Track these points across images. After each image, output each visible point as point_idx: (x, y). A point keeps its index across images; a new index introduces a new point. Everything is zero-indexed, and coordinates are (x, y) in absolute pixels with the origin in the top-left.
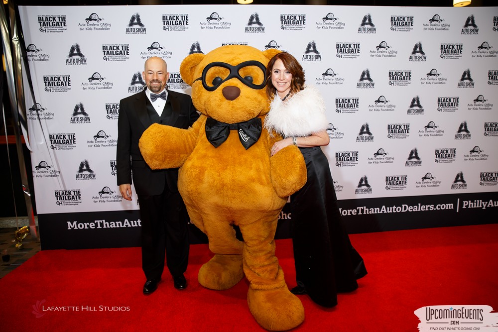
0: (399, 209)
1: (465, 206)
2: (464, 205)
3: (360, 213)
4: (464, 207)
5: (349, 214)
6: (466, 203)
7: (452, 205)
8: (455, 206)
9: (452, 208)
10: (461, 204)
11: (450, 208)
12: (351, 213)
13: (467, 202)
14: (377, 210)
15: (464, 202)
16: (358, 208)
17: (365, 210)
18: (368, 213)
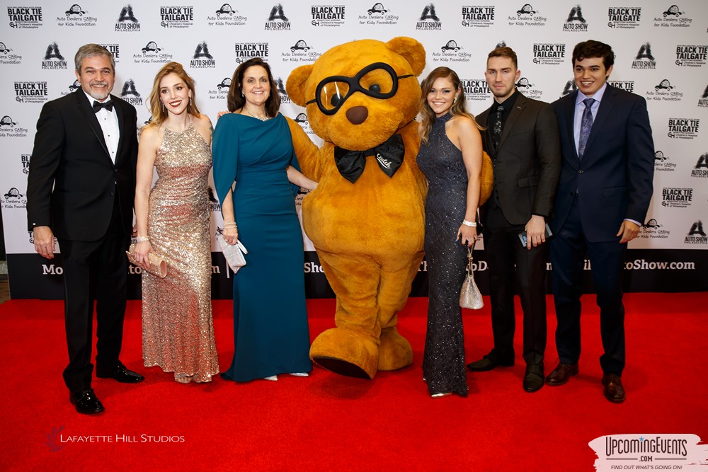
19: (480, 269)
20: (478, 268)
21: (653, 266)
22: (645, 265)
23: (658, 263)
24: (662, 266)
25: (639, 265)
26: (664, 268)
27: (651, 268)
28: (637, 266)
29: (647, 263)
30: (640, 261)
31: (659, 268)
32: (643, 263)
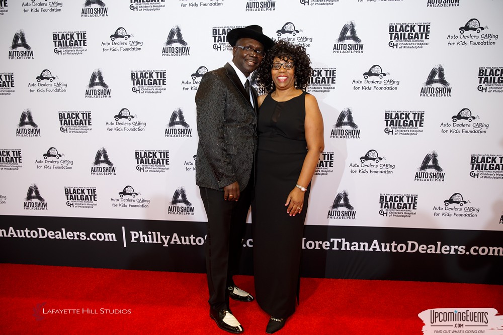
0: (402, 248)
3: (335, 248)
5: (317, 248)
12: (320, 246)
14: (364, 246)
16: (332, 240)
17: (344, 243)
18: (348, 249)
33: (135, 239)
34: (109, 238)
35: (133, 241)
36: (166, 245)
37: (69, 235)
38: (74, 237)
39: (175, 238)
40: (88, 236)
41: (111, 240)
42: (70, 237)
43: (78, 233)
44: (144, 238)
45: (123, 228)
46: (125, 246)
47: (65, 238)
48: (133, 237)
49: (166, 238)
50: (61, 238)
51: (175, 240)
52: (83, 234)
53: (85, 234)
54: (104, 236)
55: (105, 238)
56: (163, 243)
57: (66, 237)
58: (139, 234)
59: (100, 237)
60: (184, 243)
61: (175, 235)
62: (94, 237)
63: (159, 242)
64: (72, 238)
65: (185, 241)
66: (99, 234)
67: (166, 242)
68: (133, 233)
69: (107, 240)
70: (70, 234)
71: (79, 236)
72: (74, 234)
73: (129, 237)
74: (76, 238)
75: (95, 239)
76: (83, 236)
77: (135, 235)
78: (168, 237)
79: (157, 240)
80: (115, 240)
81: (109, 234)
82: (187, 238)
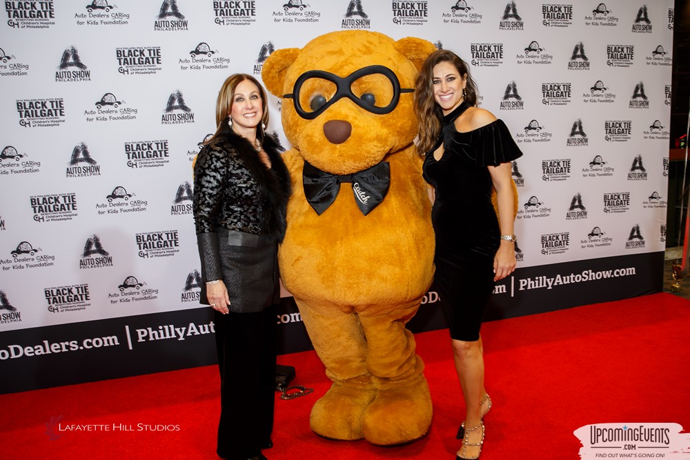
1: (523, 287)
2: (522, 285)
4: (521, 289)
6: (524, 283)
7: (504, 286)
8: (508, 289)
9: (505, 291)
10: (517, 285)
11: (501, 292)
13: (525, 281)
15: (521, 281)
19: (431, 301)
20: (428, 301)
21: (599, 275)
22: (592, 276)
23: (604, 272)
24: (607, 274)
25: (586, 276)
26: (609, 277)
27: (598, 278)
28: (585, 278)
29: (594, 274)
30: (587, 272)
31: (605, 277)
32: (591, 274)
33: (143, 338)
34: (109, 343)
35: (141, 340)
36: (181, 338)
37: (55, 348)
38: (61, 349)
39: (192, 329)
40: (80, 344)
41: (112, 344)
42: (56, 349)
43: (67, 343)
44: (154, 335)
45: (127, 327)
46: (131, 348)
47: (48, 352)
48: (140, 336)
49: (181, 330)
50: (43, 353)
51: (193, 331)
52: (74, 343)
53: (76, 342)
54: (103, 340)
55: (104, 343)
56: (179, 337)
57: (51, 350)
58: (148, 331)
59: (97, 343)
60: (203, 332)
61: (192, 325)
62: (89, 344)
63: (174, 336)
64: (59, 351)
65: (204, 330)
66: (95, 340)
67: (181, 335)
68: (139, 331)
69: (106, 344)
70: (55, 346)
71: (68, 347)
72: (61, 346)
73: (134, 336)
74: (64, 350)
75: (91, 347)
76: (74, 346)
77: (143, 333)
78: (184, 329)
79: (170, 335)
80: (117, 343)
81: (109, 338)
82: (206, 326)
